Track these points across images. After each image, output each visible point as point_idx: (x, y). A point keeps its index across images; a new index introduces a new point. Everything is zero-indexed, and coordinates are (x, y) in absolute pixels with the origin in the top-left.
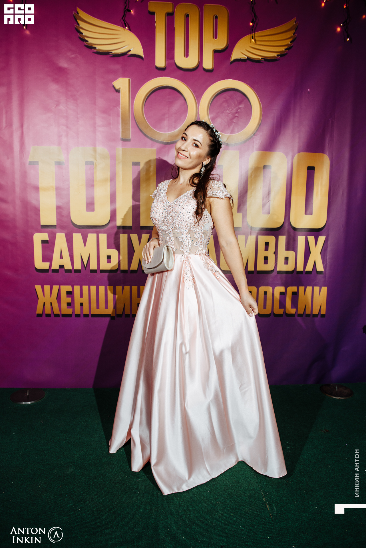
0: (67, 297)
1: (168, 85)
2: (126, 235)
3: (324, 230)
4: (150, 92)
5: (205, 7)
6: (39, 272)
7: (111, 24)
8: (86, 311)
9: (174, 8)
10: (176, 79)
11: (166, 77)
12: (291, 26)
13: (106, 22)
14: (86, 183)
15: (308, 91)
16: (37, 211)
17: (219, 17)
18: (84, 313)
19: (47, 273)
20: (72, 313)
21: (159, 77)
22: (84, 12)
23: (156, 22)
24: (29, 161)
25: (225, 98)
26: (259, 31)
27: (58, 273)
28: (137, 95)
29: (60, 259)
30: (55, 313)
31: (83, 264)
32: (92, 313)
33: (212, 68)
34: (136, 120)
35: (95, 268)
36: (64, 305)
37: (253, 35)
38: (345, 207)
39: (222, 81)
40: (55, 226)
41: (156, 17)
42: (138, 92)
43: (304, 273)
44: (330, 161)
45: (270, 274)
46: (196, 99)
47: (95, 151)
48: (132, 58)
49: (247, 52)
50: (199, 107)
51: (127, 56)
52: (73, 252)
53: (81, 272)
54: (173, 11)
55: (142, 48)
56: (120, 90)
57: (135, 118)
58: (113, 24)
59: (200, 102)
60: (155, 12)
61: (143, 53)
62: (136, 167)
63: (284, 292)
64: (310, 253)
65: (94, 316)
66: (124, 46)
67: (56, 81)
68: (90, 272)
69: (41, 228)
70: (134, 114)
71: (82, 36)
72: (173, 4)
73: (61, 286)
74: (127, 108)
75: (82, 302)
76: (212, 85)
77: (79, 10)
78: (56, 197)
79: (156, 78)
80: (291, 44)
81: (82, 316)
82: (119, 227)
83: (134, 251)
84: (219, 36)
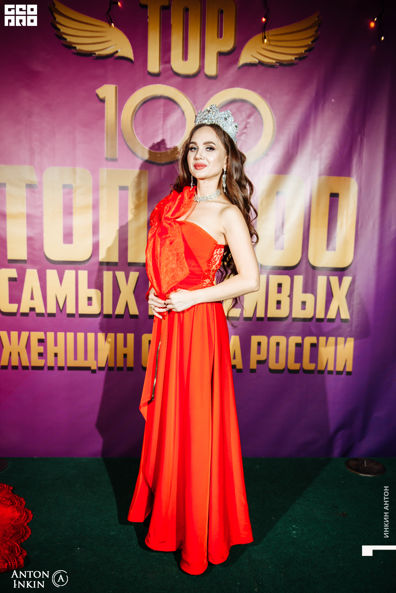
0: (39, 345)
1: (163, 95)
2: (111, 273)
3: (350, 268)
4: (142, 103)
6: (5, 315)
7: (94, 19)
8: (61, 363)
10: (173, 88)
11: (161, 85)
12: (313, 22)
13: (88, 17)
14: (64, 209)
15: (332, 101)
16: (3, 242)
17: (225, 12)
18: (59, 365)
19: (15, 317)
20: (44, 365)
21: (151, 84)
22: (62, 4)
23: (149, 18)
26: (273, 29)
27: (28, 317)
28: (125, 105)
29: (31, 300)
30: (24, 364)
31: (58, 306)
32: (68, 365)
33: (216, 75)
35: (73, 311)
36: (34, 356)
37: (266, 35)
38: (376, 242)
39: (228, 89)
40: (26, 260)
41: (149, 11)
42: (127, 102)
43: (325, 321)
44: (358, 186)
45: (283, 321)
47: (74, 173)
48: (120, 61)
49: (259, 55)
52: (46, 292)
53: (56, 316)
54: (169, 4)
55: (132, 49)
56: (105, 100)
57: (122, 134)
58: (96, 19)
60: (148, 5)
61: (133, 55)
62: (124, 192)
63: (300, 344)
64: (333, 296)
65: (70, 368)
66: (110, 45)
67: (28, 87)
68: (66, 316)
69: (9, 263)
70: (121, 130)
71: (59, 33)
73: (31, 332)
74: (114, 121)
75: (56, 352)
76: (215, 95)
78: (27, 227)
79: (148, 86)
80: (313, 45)
81: (56, 369)
82: (101, 263)
83: (120, 292)
84: (224, 35)
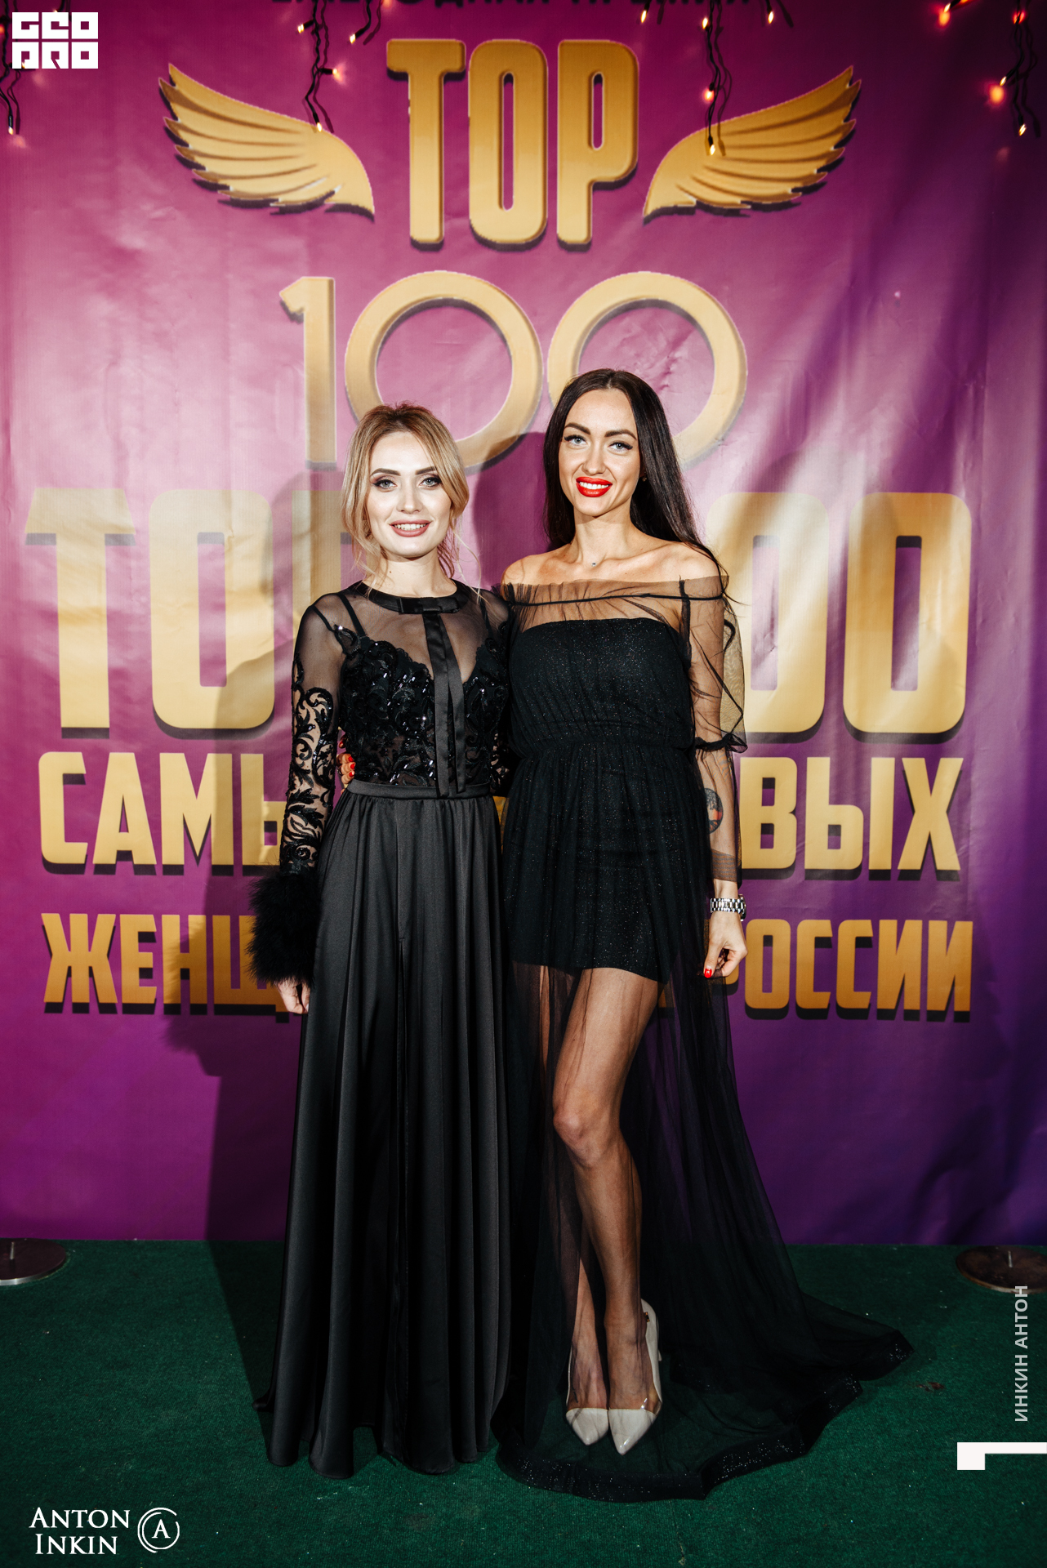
0: (141, 949)
1: (450, 297)
3: (956, 736)
4: (396, 319)
5: (561, 50)
6: (54, 872)
7: (274, 113)
8: (198, 995)
9: (466, 56)
10: (475, 278)
11: (445, 272)
12: (838, 94)
13: (257, 108)
14: (201, 598)
15: (895, 298)
16: (50, 684)
17: (607, 79)
18: (193, 1000)
19: (80, 877)
20: (156, 1000)
21: (421, 270)
22: (190, 79)
23: (411, 103)
24: (28, 535)
25: (629, 331)
26: (732, 116)
27: (113, 876)
28: (354, 327)
29: (120, 831)
30: (103, 999)
31: (190, 847)
32: (217, 1001)
33: (586, 240)
34: (352, 404)
35: (229, 860)
36: (130, 977)
37: (714, 132)
39: (617, 277)
40: (106, 730)
41: (412, 89)
42: (359, 319)
43: (894, 876)
44: (972, 517)
45: (780, 879)
46: (537, 335)
47: (228, 503)
48: (340, 216)
49: (698, 185)
50: (548, 359)
51: (322, 209)
52: (160, 812)
53: (185, 872)
54: (463, 66)
55: (369, 184)
56: (302, 315)
57: (348, 400)
58: (278, 114)
59: (551, 346)
60: (408, 71)
61: (372, 199)
63: (828, 939)
64: (913, 811)
65: (224, 1010)
66: (314, 178)
67: (110, 290)
68: (211, 871)
69: (64, 736)
70: (345, 389)
71: (186, 153)
72: (461, 45)
73: (122, 916)
74: (326, 368)
75: (186, 966)
76: (587, 293)
77: (174, 72)
78: (110, 644)
79: (414, 276)
80: (839, 153)
81: (187, 1010)
84: (606, 137)
